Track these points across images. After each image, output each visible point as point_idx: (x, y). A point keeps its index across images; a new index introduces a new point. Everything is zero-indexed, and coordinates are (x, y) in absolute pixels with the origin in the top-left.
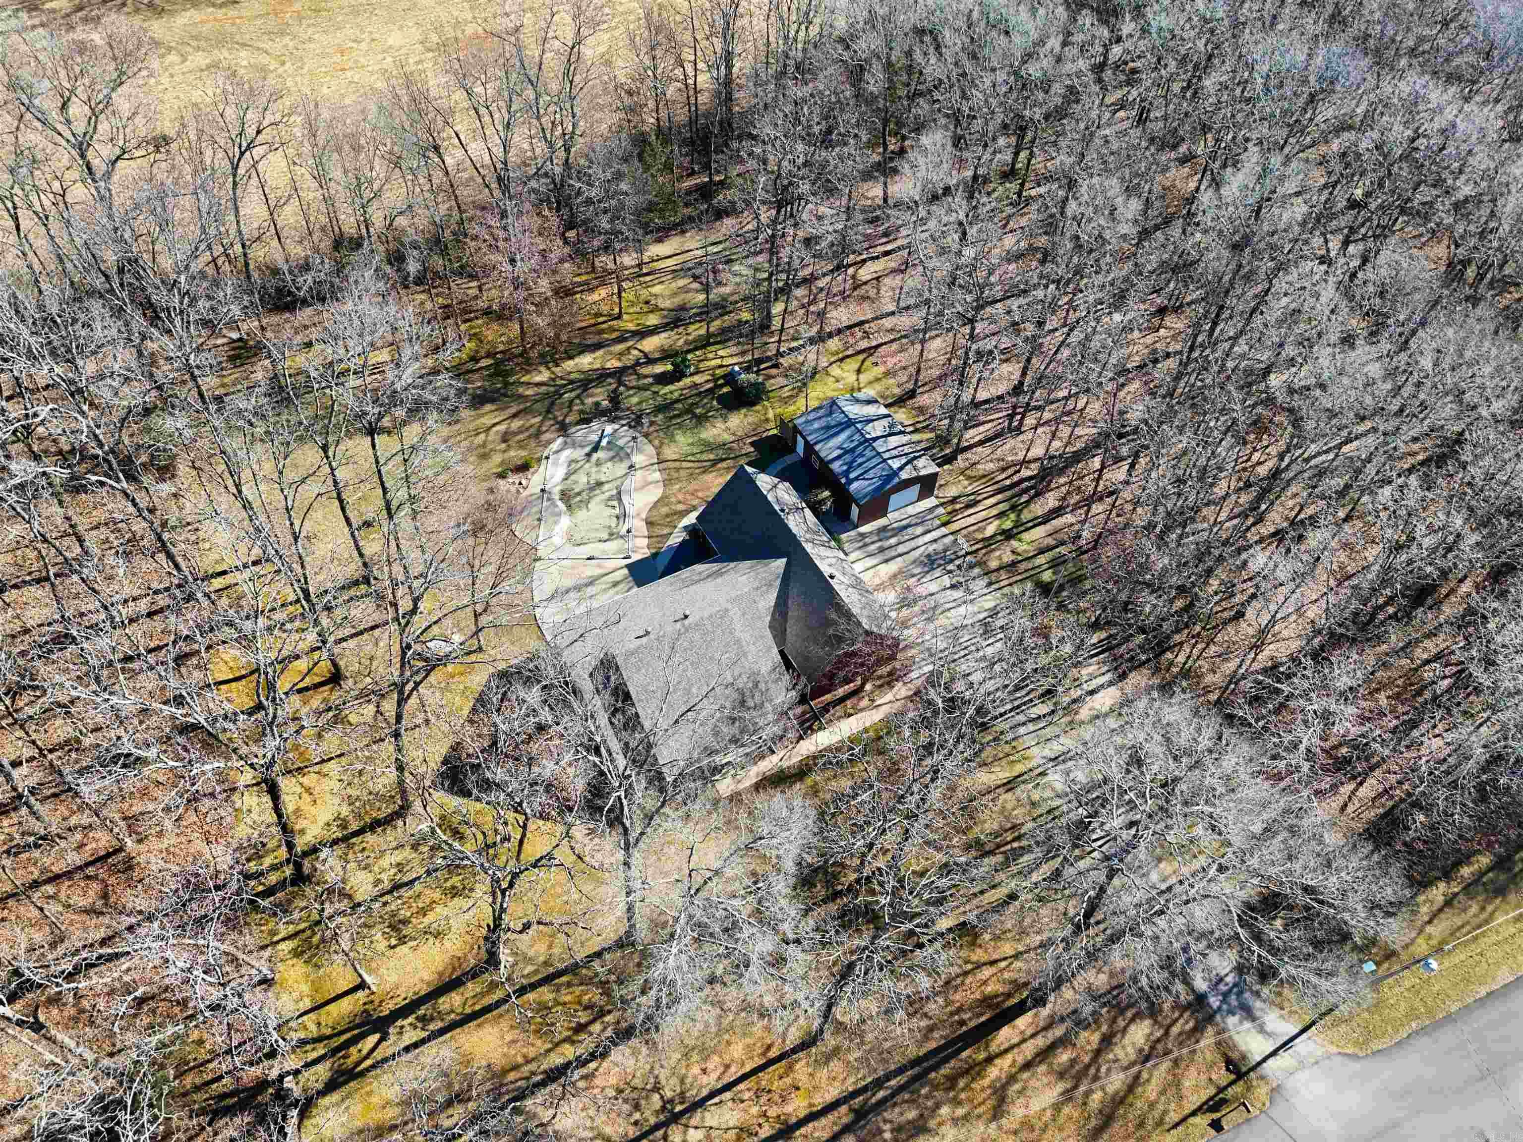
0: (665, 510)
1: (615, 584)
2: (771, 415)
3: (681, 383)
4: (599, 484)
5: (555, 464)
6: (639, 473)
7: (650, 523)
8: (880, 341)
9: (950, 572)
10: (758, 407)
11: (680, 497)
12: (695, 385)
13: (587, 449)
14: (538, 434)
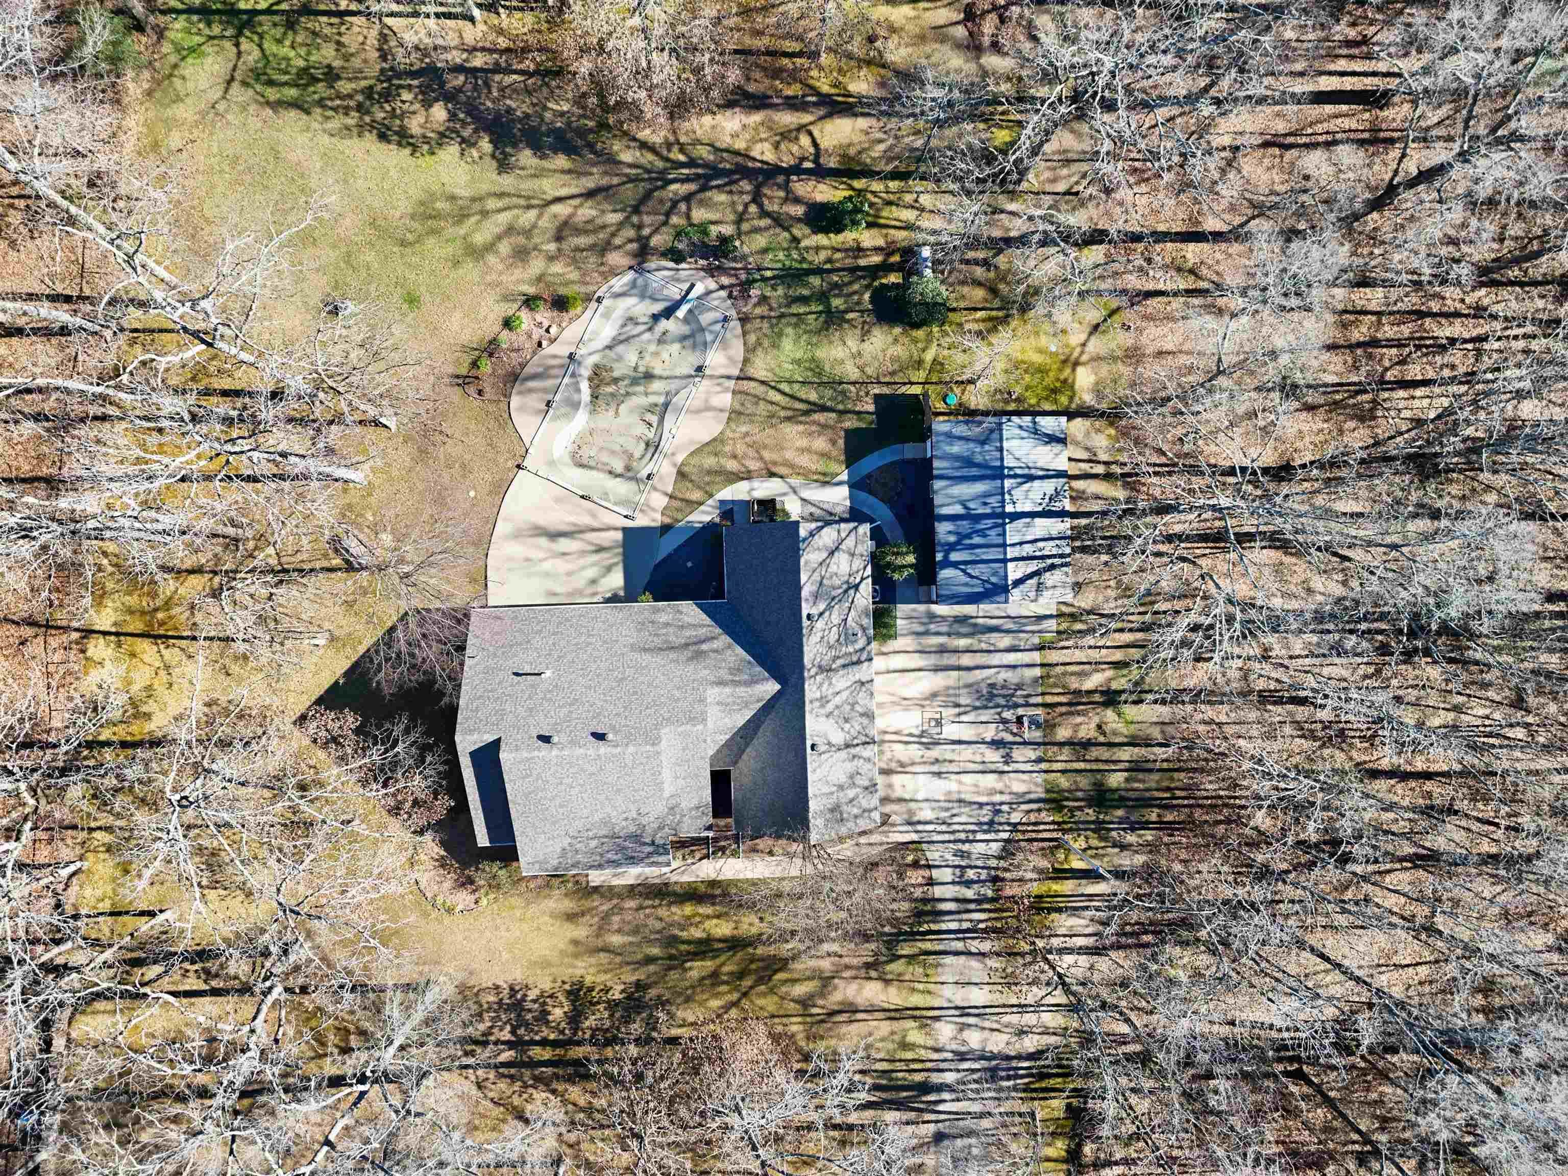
0: (710, 462)
1: (600, 549)
2: (929, 356)
3: (840, 238)
4: (649, 376)
5: (607, 315)
6: (706, 382)
7: (681, 475)
8: (1161, 286)
9: (1004, 721)
10: (920, 333)
11: (740, 449)
12: (858, 250)
13: (658, 307)
14: (604, 248)
